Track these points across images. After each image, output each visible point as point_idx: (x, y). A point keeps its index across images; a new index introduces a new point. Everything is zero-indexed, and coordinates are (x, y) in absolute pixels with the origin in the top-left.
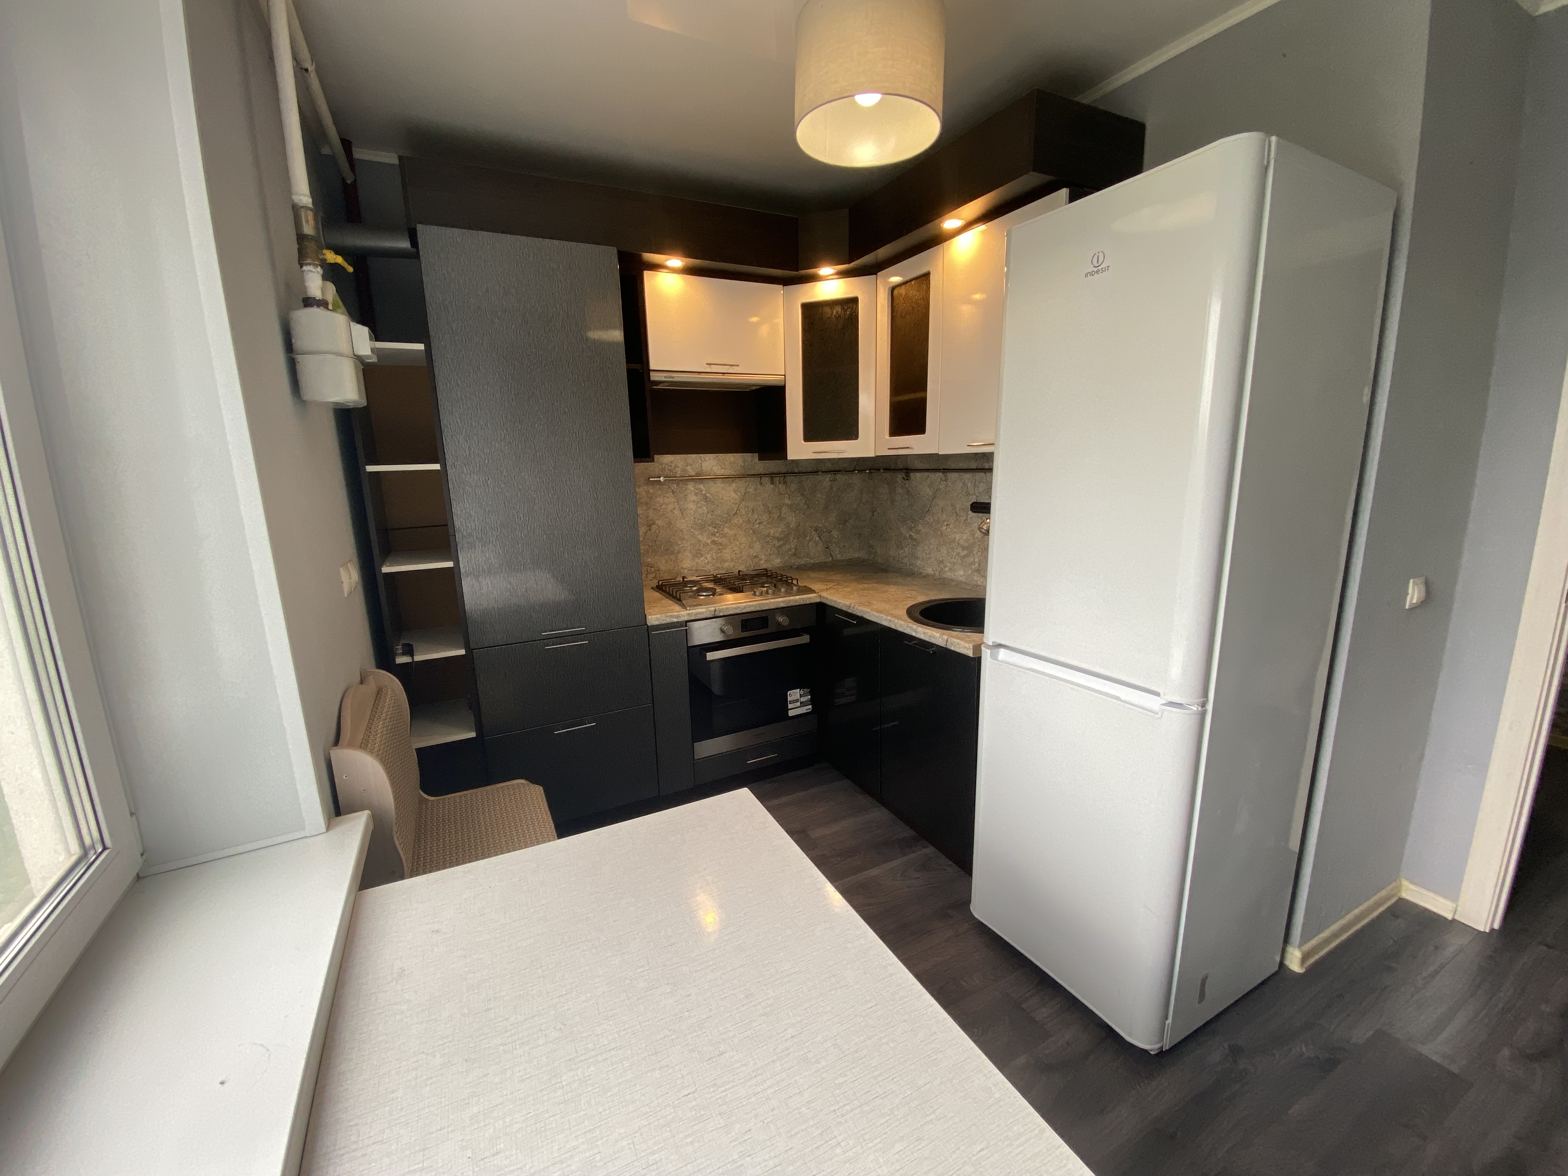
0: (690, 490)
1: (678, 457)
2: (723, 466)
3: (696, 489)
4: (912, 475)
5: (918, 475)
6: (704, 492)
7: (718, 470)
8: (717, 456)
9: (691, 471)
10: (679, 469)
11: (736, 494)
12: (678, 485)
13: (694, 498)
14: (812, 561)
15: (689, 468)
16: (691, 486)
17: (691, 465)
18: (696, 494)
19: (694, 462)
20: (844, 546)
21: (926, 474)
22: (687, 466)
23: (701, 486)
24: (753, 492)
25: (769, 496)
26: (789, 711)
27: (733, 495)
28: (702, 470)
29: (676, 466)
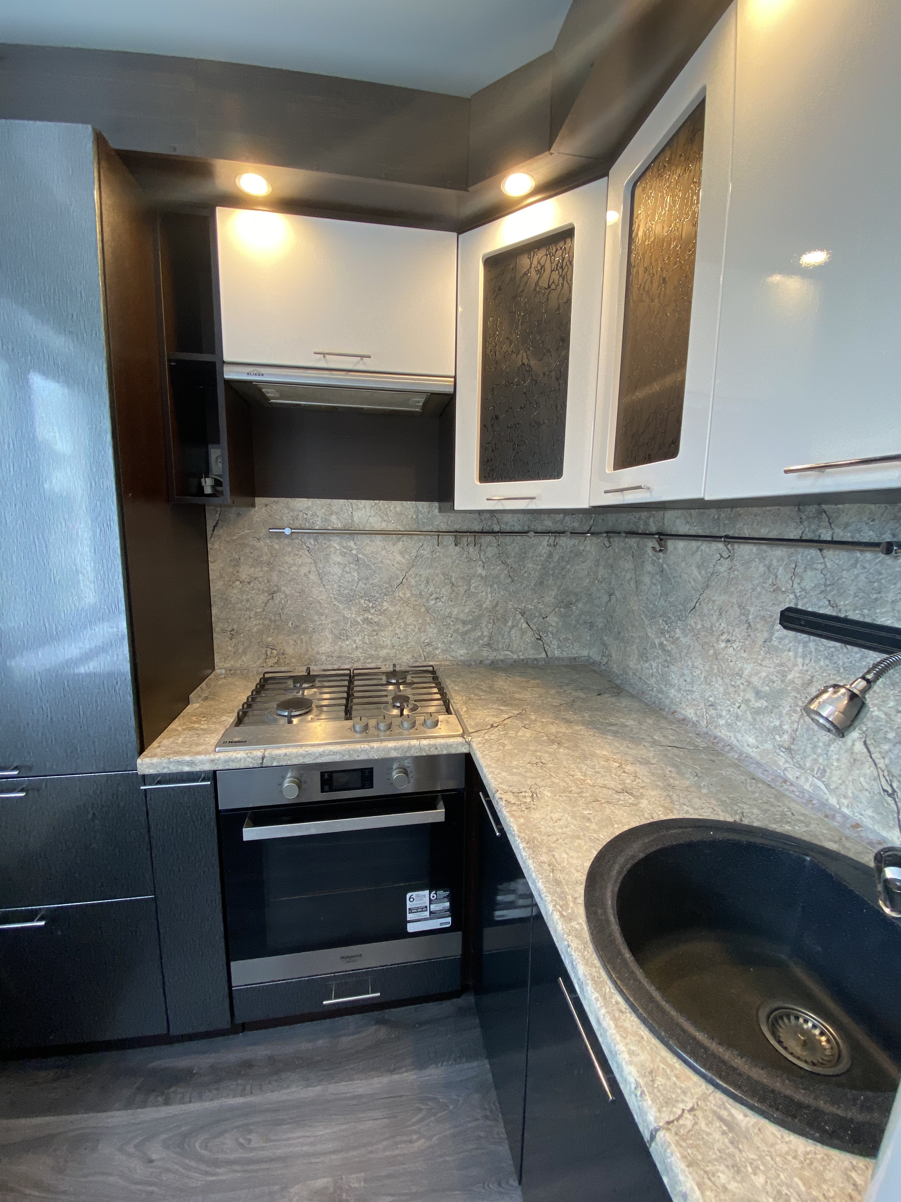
0: (335, 547)
1: (318, 501)
2: (386, 518)
3: (344, 548)
4: (671, 544)
5: (681, 544)
6: (354, 552)
7: (377, 523)
8: (376, 504)
9: (336, 522)
10: (319, 519)
11: (404, 557)
12: (316, 540)
13: (339, 559)
14: (515, 657)
15: (334, 518)
16: (335, 543)
17: (337, 513)
18: (343, 554)
19: (341, 510)
20: (566, 639)
21: (694, 544)
22: (332, 514)
23: (351, 544)
24: (429, 556)
25: (453, 562)
26: (408, 924)
27: (399, 558)
28: (353, 520)
29: (314, 515)
